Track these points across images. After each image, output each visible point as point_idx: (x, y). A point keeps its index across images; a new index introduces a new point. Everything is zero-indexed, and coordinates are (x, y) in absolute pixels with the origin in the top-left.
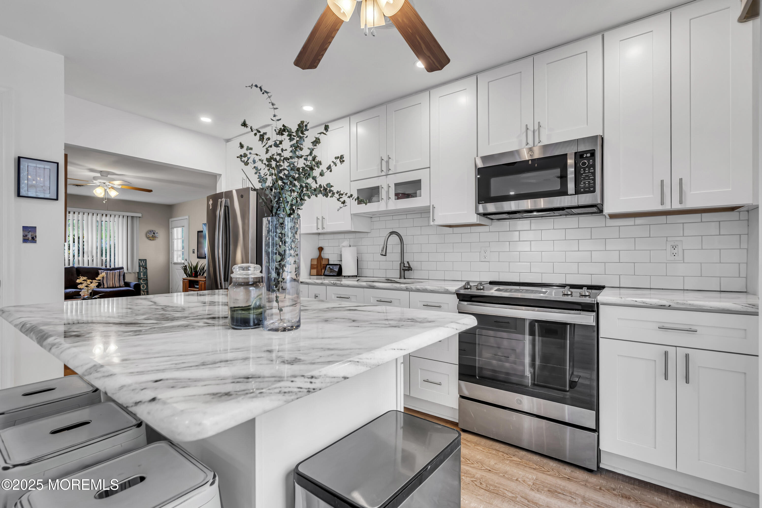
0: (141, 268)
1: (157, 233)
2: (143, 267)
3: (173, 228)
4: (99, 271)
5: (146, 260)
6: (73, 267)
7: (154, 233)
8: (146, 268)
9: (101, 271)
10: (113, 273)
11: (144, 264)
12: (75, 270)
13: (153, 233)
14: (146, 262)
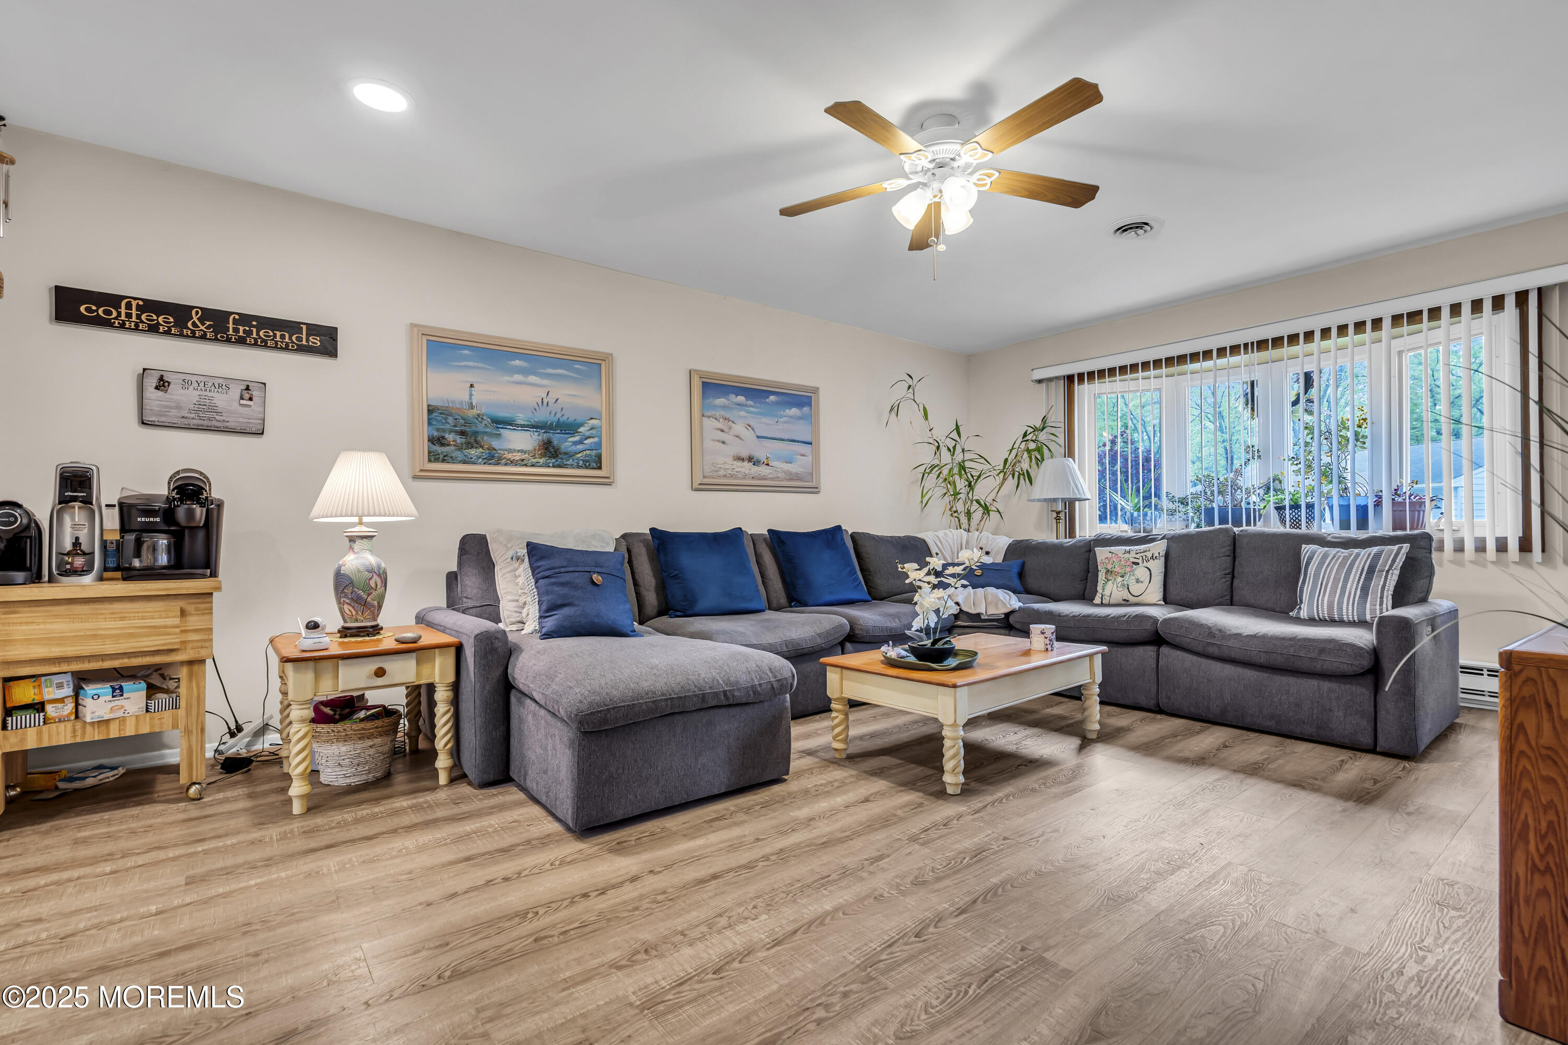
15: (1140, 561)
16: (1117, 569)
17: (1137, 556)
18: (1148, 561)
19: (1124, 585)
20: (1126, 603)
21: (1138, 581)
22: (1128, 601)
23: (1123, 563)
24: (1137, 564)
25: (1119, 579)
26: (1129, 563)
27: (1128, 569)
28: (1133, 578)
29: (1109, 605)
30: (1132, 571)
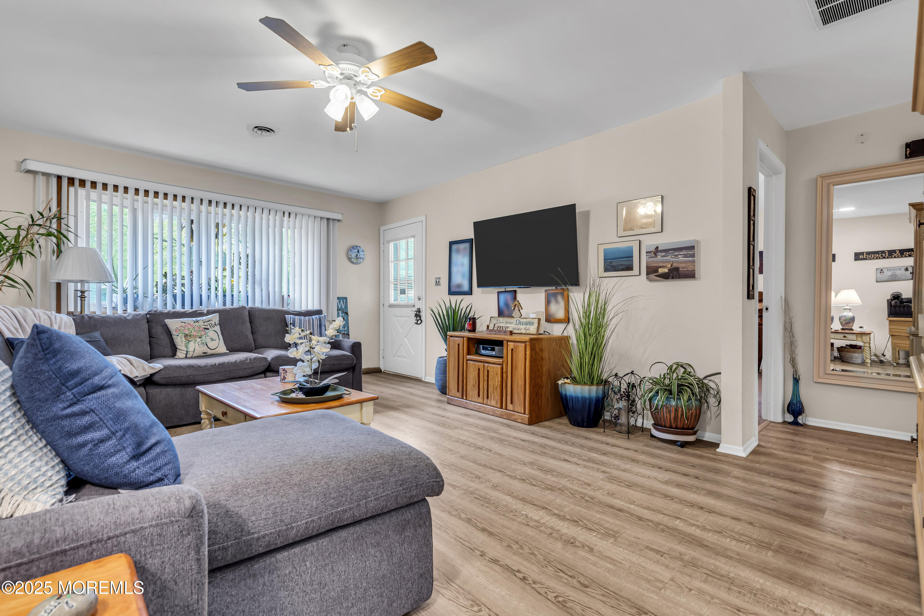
0: (340, 312)
1: (363, 251)
2: (343, 312)
3: (388, 242)
4: (287, 316)
5: (346, 298)
6: (244, 308)
7: (358, 252)
8: (347, 313)
9: (289, 316)
10: (309, 321)
11: (343, 307)
12: (247, 313)
13: (357, 250)
14: (346, 302)
15: (209, 327)
16: (194, 333)
17: (206, 324)
18: (214, 327)
19: (203, 343)
20: (205, 355)
21: (212, 340)
22: (206, 353)
23: (197, 329)
24: (208, 329)
25: (199, 340)
26: (201, 329)
27: (203, 333)
28: (208, 338)
29: (192, 358)
30: (206, 334)
